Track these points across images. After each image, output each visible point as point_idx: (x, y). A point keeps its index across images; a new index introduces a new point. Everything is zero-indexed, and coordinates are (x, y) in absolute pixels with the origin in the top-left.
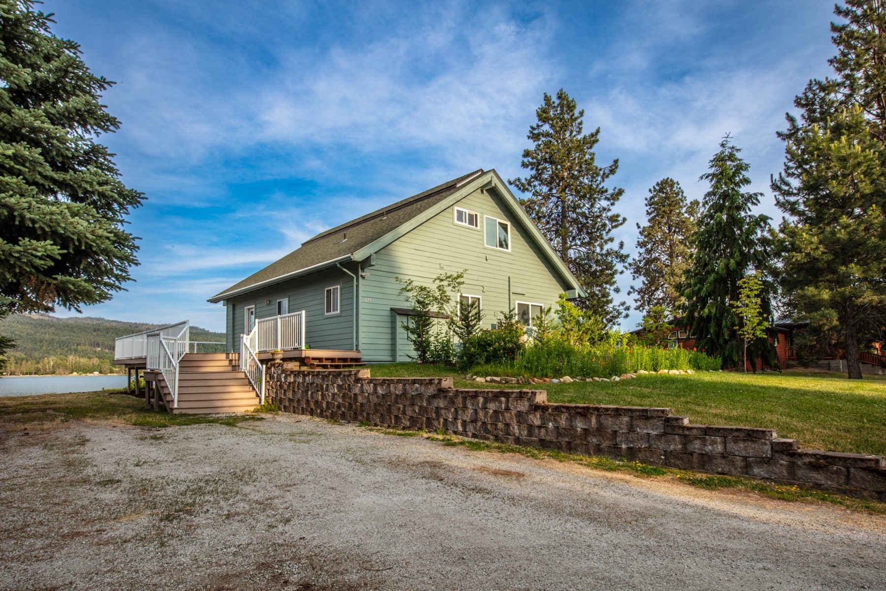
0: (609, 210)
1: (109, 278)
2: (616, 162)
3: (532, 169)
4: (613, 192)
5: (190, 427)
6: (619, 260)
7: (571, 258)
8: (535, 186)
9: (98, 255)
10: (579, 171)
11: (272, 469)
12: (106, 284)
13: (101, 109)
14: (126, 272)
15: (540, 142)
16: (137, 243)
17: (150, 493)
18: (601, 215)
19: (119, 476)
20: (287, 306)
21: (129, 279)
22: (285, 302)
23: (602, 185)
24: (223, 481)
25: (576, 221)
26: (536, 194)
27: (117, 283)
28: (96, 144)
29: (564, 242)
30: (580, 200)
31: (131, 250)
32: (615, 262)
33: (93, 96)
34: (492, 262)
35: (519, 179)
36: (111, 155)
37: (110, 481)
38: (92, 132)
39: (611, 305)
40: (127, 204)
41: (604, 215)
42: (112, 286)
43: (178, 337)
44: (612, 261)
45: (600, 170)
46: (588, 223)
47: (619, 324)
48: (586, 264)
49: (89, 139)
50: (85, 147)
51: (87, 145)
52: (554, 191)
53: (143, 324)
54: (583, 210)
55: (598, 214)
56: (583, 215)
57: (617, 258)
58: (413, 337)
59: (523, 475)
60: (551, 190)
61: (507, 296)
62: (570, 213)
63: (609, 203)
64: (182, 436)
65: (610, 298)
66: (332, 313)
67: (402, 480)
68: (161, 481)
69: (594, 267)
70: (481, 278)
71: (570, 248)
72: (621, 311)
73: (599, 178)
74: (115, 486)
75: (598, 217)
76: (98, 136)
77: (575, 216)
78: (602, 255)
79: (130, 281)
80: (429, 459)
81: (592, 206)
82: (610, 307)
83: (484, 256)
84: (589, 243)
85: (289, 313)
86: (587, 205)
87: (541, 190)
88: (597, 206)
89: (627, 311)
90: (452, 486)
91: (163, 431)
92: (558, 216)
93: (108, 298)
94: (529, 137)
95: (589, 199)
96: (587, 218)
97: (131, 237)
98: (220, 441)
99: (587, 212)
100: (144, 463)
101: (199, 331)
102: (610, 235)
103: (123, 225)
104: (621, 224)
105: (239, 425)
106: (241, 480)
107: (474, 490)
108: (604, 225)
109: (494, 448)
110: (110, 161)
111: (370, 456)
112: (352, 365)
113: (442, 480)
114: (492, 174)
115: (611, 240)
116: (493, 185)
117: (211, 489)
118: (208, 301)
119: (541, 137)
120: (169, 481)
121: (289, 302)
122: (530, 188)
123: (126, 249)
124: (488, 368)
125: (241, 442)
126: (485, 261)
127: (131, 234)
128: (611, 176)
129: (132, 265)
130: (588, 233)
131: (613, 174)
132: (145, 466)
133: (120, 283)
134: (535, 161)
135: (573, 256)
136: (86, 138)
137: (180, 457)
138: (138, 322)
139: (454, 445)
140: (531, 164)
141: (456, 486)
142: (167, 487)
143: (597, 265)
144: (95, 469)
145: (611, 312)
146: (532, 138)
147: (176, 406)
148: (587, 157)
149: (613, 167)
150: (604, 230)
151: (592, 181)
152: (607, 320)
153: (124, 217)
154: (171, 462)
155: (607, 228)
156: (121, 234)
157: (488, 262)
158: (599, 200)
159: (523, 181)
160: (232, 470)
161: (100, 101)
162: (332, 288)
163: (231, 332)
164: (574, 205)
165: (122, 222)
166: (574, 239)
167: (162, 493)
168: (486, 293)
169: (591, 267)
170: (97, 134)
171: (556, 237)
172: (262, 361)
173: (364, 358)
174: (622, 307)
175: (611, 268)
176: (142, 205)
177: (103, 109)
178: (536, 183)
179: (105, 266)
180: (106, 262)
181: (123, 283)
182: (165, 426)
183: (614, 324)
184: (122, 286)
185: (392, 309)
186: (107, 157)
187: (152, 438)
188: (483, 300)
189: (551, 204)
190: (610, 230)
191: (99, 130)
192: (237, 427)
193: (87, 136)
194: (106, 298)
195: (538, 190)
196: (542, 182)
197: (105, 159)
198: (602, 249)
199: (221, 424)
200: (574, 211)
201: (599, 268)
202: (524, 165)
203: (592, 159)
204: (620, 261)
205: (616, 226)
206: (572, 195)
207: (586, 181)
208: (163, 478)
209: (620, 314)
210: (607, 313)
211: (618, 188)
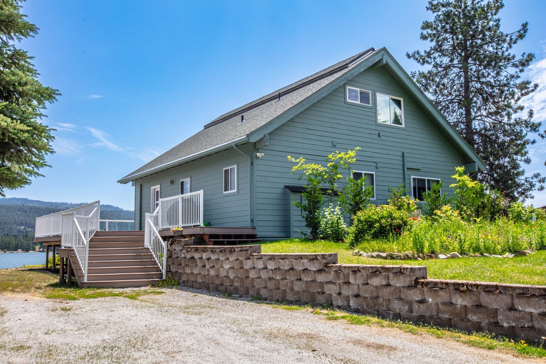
0: (518, 77)
1: (29, 165)
2: (525, 26)
3: (432, 41)
4: (521, 58)
5: (96, 299)
6: (529, 129)
7: (476, 129)
8: (435, 58)
9: (18, 146)
10: (482, 39)
11: (162, 338)
12: (26, 171)
13: (21, 18)
14: (43, 159)
15: (440, 13)
16: (52, 133)
17: (55, 357)
18: (509, 84)
19: (30, 343)
20: (189, 186)
21: (46, 165)
22: (187, 181)
23: (510, 51)
24: (118, 347)
25: (480, 91)
26: (436, 66)
27: (36, 170)
28: (17, 49)
29: (468, 113)
30: (485, 68)
31: (47, 140)
32: (524, 132)
33: (15, 8)
34: (384, 138)
35: (418, 52)
36: (31, 58)
37: (21, 347)
38: (15, 38)
39: (522, 177)
40: (44, 100)
41: (512, 83)
42: (31, 173)
43: (90, 216)
44: (521, 130)
45: (507, 36)
46: (494, 92)
47: (532, 197)
48: (493, 135)
49: (13, 46)
50: (8, 52)
51: (10, 50)
52: (455, 62)
53: (62, 204)
54: (488, 79)
55: (505, 82)
56: (489, 84)
57: (527, 127)
58: (305, 213)
59: (396, 349)
60: (452, 61)
61: (401, 172)
62: (473, 83)
63: (517, 70)
64: (88, 308)
65: (521, 169)
66: (230, 192)
67: (278, 350)
68: (65, 347)
69: (502, 138)
70: (373, 155)
71: (474, 119)
72: (534, 183)
73: (506, 45)
74: (26, 351)
75: (505, 85)
76: (20, 42)
77: (478, 85)
78: (510, 125)
79: (47, 167)
80: (308, 332)
81: (498, 74)
82: (521, 179)
83: (377, 133)
84: (496, 113)
85: (191, 192)
86: (492, 74)
87: (441, 62)
88: (504, 74)
89: (542, 184)
90: (322, 357)
91: (72, 303)
92: (461, 86)
93: (28, 183)
94: (428, 9)
95: (494, 67)
96: (493, 87)
97: (47, 129)
98: (121, 312)
99: (492, 81)
100: (53, 331)
101: (113, 210)
102: (520, 103)
103: (41, 119)
104: (533, 90)
105: (141, 298)
106: (134, 347)
107: (342, 360)
108: (513, 94)
109: (374, 323)
110: (29, 63)
111: (253, 327)
112: (248, 241)
113: (314, 351)
114: (383, 52)
115: (522, 108)
116: (384, 62)
117: (107, 354)
118: (118, 182)
119: (441, 7)
120: (72, 347)
121: (191, 181)
122: (429, 60)
123: (44, 139)
124: (375, 244)
125: (139, 314)
126: (378, 138)
127: (47, 126)
128: (519, 42)
129: (49, 153)
130: (494, 103)
131: (522, 39)
132: (54, 334)
133: (39, 170)
134: (434, 32)
135: (477, 127)
136: (10, 44)
137: (83, 327)
138: (58, 201)
139: (336, 319)
140: (430, 35)
141: (326, 356)
142: (70, 352)
143: (504, 135)
144: (11, 337)
145: (523, 184)
146: (431, 9)
147: (86, 280)
148: (491, 24)
149: (522, 32)
150: (513, 98)
151: (497, 49)
152: (518, 193)
153: (42, 111)
154: (76, 331)
155: (516, 97)
156: (39, 126)
157: (381, 138)
158: (505, 67)
159: (423, 53)
160: (127, 338)
161: (21, 11)
162: (229, 168)
163: (138, 211)
164: (478, 74)
165: (40, 115)
166: (479, 109)
167: (66, 357)
168: (380, 169)
169: (498, 138)
170: (19, 39)
171: (459, 109)
172: (165, 238)
173: (259, 234)
174: (535, 179)
175: (521, 138)
176: (57, 100)
177: (24, 18)
178: (436, 55)
179: (26, 156)
180: (26, 152)
181: (41, 169)
182: (75, 299)
183: (526, 197)
184: (40, 172)
185: (286, 187)
186: (28, 60)
187: (62, 309)
188: (376, 176)
189: (453, 75)
190: (519, 99)
191: (21, 36)
192: (138, 299)
193: (11, 42)
194: (26, 183)
195: (439, 62)
196: (443, 53)
197: (25, 62)
198: (509, 118)
199: (125, 297)
200: (478, 81)
201: (507, 139)
202: (424, 38)
203: (497, 26)
204: (531, 130)
205: (527, 94)
206: (475, 64)
207: (491, 49)
208: (68, 344)
209: (532, 186)
210: (519, 186)
211: (527, 53)
